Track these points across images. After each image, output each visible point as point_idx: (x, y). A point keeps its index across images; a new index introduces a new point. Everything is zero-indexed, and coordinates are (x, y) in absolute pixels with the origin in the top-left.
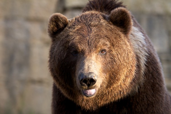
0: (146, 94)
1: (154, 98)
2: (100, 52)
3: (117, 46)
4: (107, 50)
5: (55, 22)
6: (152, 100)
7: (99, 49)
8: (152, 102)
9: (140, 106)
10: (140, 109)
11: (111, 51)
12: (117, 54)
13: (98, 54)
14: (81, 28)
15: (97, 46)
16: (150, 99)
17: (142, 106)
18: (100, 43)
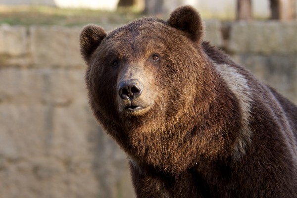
0: (260, 158)
1: (275, 166)
2: (151, 58)
3: (175, 50)
4: (162, 55)
5: (87, 36)
6: (272, 169)
7: (149, 53)
8: (272, 173)
9: (252, 180)
10: (252, 185)
11: (168, 56)
12: (177, 62)
13: (147, 60)
14: (123, 35)
15: (145, 49)
16: (269, 168)
17: (254, 179)
18: (149, 44)
